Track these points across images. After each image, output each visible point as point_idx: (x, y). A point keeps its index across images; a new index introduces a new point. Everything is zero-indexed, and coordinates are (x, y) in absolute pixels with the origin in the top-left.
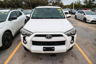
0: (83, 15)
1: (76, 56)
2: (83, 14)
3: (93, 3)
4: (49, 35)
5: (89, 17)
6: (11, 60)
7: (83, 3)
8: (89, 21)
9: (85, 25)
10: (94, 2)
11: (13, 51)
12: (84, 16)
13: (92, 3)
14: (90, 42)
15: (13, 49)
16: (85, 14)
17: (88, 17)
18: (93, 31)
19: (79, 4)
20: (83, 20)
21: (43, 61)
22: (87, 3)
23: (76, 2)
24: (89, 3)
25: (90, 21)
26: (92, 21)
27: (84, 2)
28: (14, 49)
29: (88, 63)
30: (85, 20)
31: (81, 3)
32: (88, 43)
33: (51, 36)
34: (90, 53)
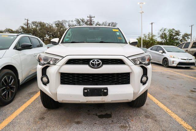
0: (161, 54)
1: (155, 117)
2: (162, 51)
3: (177, 39)
4: (96, 60)
5: (173, 56)
6: (8, 125)
7: (158, 37)
8: (173, 63)
9: (167, 70)
10: (177, 36)
11: (16, 109)
12: (163, 56)
13: (175, 37)
14: (180, 95)
15: (17, 106)
16: (164, 52)
17: (171, 57)
18: (183, 78)
19: (152, 39)
20: (161, 63)
21: (83, 126)
22: (166, 39)
23: (146, 37)
24: (170, 38)
25: (175, 64)
26: (180, 63)
27: (161, 37)
28: (19, 107)
29: (183, 128)
30: (165, 63)
31: (154, 38)
32: (178, 96)
33: (100, 61)
34: (183, 111)
